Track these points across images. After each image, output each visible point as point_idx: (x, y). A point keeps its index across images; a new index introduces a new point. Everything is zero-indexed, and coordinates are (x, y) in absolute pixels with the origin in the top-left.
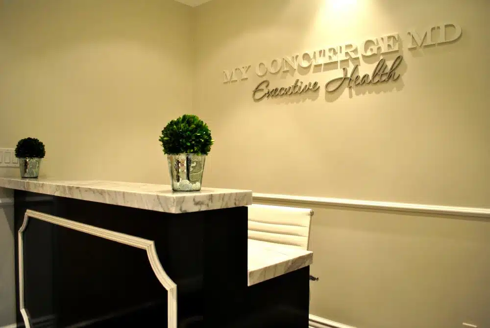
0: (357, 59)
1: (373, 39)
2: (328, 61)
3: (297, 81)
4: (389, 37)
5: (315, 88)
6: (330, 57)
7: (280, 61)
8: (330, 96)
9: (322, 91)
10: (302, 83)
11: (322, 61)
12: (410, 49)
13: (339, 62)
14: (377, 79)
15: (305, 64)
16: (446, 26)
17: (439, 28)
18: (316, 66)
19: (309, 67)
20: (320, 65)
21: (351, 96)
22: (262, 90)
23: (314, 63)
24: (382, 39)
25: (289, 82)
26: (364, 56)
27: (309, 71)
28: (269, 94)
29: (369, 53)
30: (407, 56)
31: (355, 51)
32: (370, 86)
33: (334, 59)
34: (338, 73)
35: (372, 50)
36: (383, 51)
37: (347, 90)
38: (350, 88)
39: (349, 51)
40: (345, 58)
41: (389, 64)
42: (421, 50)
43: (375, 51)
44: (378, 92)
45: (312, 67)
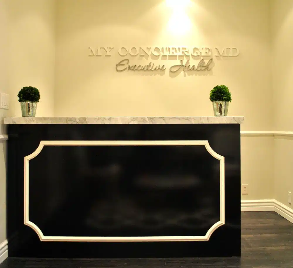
0: (188, 56)
1: (198, 48)
2: (171, 54)
3: (151, 63)
4: (206, 48)
5: (162, 69)
6: (173, 53)
7: (138, 49)
8: (172, 74)
9: (167, 72)
10: (154, 64)
11: (167, 53)
12: (216, 56)
13: (178, 57)
14: (199, 69)
15: (156, 54)
16: (233, 48)
17: (230, 49)
18: (163, 56)
19: (159, 56)
20: (166, 56)
21: (185, 76)
22: (124, 65)
23: (162, 54)
24: (203, 48)
25: (144, 63)
26: (192, 55)
27: (158, 58)
28: (129, 68)
29: (195, 54)
30: (215, 59)
31: (188, 52)
32: (196, 72)
33: (175, 54)
34: (178, 62)
35: (197, 53)
36: (203, 55)
37: (182, 72)
38: (184, 71)
39: (184, 51)
40: (181, 54)
41: (206, 62)
42: (221, 58)
43: (199, 54)
44: (200, 75)
45: (160, 57)
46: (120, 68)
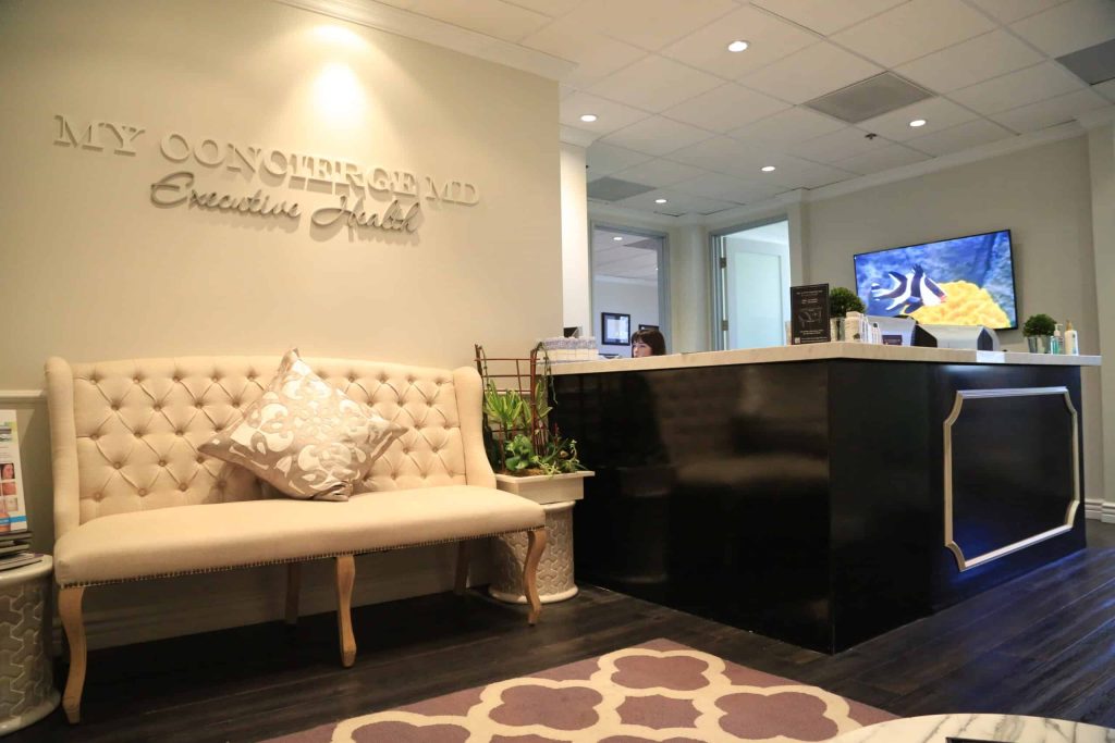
0: (362, 188)
1: (386, 170)
2: (317, 177)
3: (259, 192)
4: (406, 175)
5: (290, 216)
6: (321, 172)
7: (222, 145)
8: (319, 231)
9: (305, 224)
10: (267, 198)
11: (304, 172)
12: (428, 198)
13: (334, 186)
14: (388, 226)
15: (275, 169)
16: (467, 185)
17: (458, 184)
18: (294, 178)
19: (283, 176)
20: (303, 179)
21: (351, 239)
22: (176, 188)
23: (290, 172)
24: (397, 174)
25: (241, 190)
26: (371, 188)
27: (280, 184)
28: (195, 199)
29: (378, 186)
30: (424, 204)
31: (360, 176)
32: (379, 232)
33: (327, 178)
34: (333, 201)
35: (382, 183)
36: (397, 189)
37: (345, 229)
38: (350, 227)
39: (352, 173)
40: (345, 181)
41: (405, 211)
42: (439, 204)
43: (387, 187)
44: (389, 242)
45: (287, 179)
46: (162, 195)
